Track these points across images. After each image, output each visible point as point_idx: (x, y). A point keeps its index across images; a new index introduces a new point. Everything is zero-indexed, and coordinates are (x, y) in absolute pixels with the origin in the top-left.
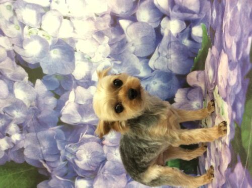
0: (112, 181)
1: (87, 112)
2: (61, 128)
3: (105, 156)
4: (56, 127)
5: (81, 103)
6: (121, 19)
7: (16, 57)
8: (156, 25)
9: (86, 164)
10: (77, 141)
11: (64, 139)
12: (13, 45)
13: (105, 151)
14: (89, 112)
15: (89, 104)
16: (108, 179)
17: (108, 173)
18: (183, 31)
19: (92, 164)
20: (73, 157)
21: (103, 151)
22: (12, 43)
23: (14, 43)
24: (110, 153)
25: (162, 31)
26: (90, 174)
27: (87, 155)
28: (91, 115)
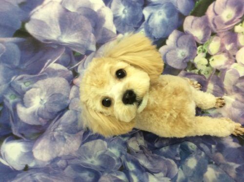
0: (61, 143)
1: (72, 27)
2: (17, 43)
3: (68, 102)
4: (11, 39)
5: (71, 8)
9: (33, 113)
10: (36, 72)
11: (16, 64)
13: (72, 95)
14: (75, 27)
15: (80, 14)
16: (57, 140)
17: (61, 131)
19: (44, 114)
20: (16, 100)
21: (69, 94)
24: (77, 99)
26: (34, 131)
27: (42, 98)
28: (76, 34)
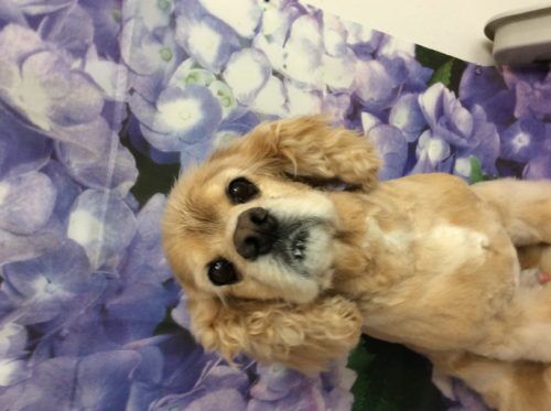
6: (366, 111)
7: (124, 123)
8: (412, 140)
12: (132, 91)
18: (444, 161)
22: (131, 85)
23: (136, 88)
25: (418, 150)
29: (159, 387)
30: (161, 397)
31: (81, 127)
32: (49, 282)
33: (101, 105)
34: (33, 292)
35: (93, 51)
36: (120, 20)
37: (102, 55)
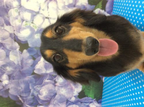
12: (14, 31)
22: (14, 29)
29: (35, 84)
30: (36, 86)
31: (6, 40)
32: (9, 67)
33: (9, 35)
34: (7, 69)
35: (5, 25)
36: (8, 17)
37: (7, 25)
